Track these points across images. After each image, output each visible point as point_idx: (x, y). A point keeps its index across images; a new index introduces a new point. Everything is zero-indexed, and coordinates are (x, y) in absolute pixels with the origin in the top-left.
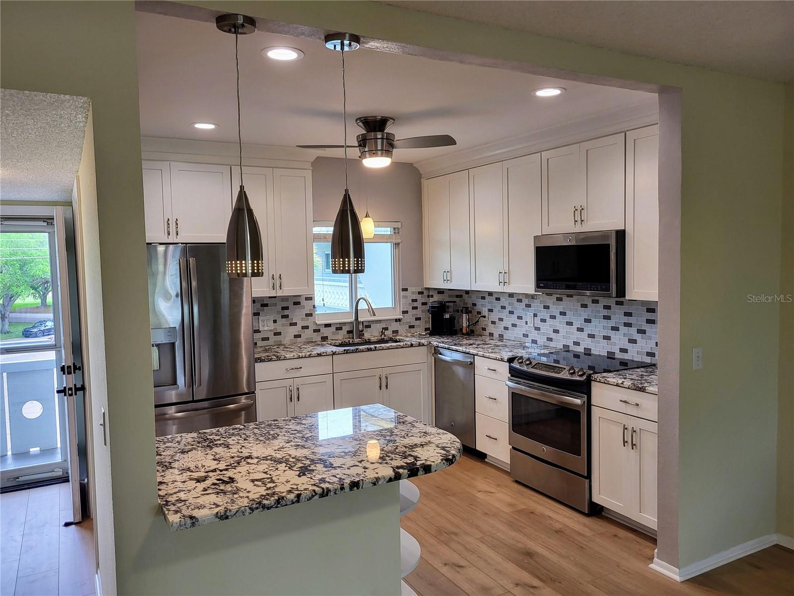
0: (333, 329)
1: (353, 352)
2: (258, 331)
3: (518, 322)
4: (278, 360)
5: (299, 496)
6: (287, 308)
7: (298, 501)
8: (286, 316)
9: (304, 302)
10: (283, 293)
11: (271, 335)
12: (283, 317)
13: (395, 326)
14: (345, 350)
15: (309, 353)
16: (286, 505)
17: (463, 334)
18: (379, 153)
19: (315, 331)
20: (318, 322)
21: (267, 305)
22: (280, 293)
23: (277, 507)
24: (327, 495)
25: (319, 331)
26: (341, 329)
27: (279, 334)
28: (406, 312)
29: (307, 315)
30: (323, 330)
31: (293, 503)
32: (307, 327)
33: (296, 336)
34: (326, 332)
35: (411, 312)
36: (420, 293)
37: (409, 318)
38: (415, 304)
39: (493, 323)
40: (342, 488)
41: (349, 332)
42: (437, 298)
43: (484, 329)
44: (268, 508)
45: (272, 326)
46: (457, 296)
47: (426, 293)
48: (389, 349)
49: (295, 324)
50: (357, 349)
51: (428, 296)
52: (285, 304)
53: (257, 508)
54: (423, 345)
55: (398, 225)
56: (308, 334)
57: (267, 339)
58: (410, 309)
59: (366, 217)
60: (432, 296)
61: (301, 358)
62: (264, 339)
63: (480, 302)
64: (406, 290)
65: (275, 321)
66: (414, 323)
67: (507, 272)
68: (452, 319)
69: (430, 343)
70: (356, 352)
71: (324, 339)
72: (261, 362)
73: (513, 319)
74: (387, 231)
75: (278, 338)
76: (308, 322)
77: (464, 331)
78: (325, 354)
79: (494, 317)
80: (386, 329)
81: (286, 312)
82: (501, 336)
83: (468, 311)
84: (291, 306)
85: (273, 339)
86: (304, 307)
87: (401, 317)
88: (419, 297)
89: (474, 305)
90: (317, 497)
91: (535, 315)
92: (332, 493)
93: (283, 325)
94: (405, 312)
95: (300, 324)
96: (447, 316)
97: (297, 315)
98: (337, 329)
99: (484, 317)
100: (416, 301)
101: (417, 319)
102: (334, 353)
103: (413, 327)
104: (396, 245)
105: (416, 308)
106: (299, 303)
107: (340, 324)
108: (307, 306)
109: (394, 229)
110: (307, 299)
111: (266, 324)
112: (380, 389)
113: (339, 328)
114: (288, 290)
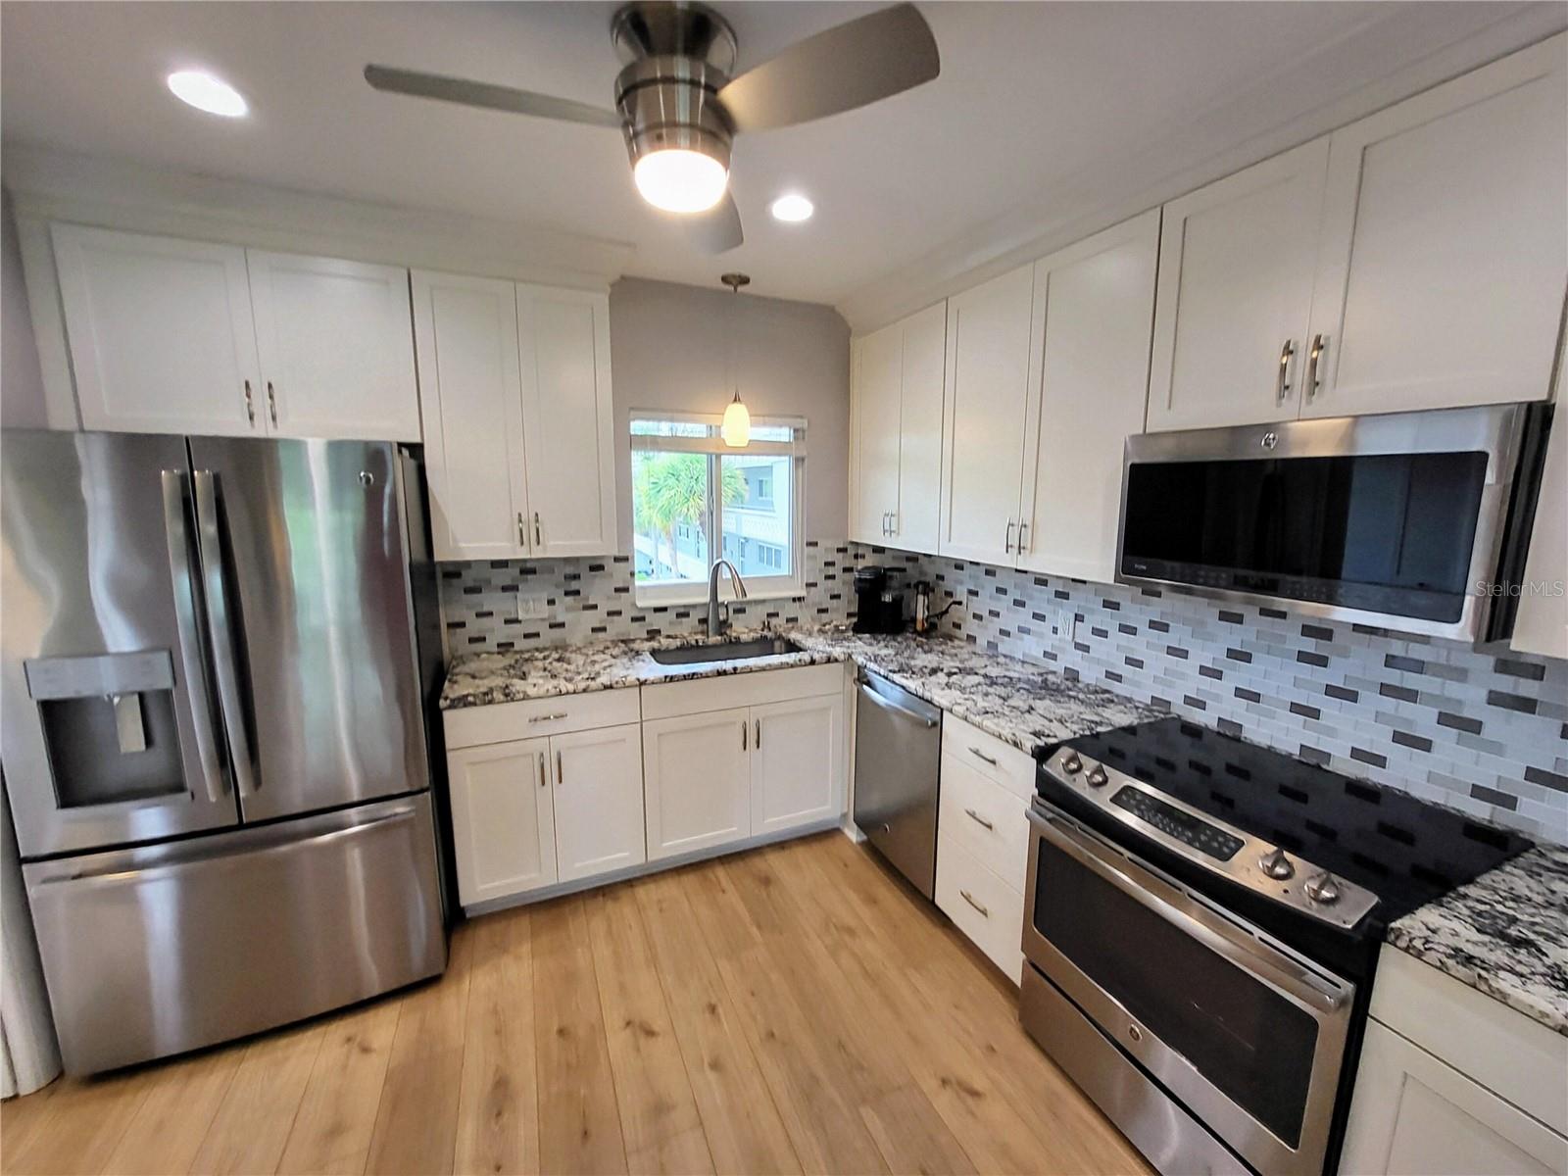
0: (671, 615)
1: (684, 680)
2: (516, 621)
3: (1035, 625)
6: (576, 577)
8: (576, 593)
9: (610, 565)
10: (543, 553)
11: (543, 629)
12: (568, 593)
13: (792, 610)
14: (666, 677)
17: (915, 631)
19: (634, 619)
20: (640, 604)
21: (533, 571)
22: (538, 553)
25: (643, 619)
26: (687, 615)
27: (561, 625)
28: (815, 585)
29: (618, 590)
30: (651, 617)
32: (618, 613)
33: (595, 630)
34: (656, 621)
35: (822, 584)
36: (839, 550)
37: (819, 596)
38: (831, 571)
39: (978, 617)
41: (703, 621)
42: (870, 560)
43: (958, 626)
45: (545, 611)
46: (908, 559)
47: (851, 551)
49: (595, 607)
51: (856, 556)
52: (570, 570)
54: (836, 661)
55: (804, 424)
56: (621, 626)
57: (536, 635)
58: (820, 580)
59: (735, 400)
60: (863, 557)
61: (568, 693)
62: (528, 636)
63: (951, 574)
64: (816, 544)
65: (551, 602)
66: (828, 603)
67: (1028, 522)
68: (898, 602)
69: (850, 655)
70: (692, 679)
71: (653, 634)
72: (466, 706)
73: (1024, 617)
74: (784, 434)
75: (557, 632)
76: (621, 602)
77: (919, 627)
78: (622, 684)
79: (981, 605)
80: (776, 615)
81: (574, 585)
82: (992, 645)
83: (927, 589)
84: (585, 573)
85: (548, 636)
86: (610, 575)
87: (802, 593)
88: (838, 558)
89: (941, 578)
91: (1079, 618)
93: (568, 609)
94: (809, 585)
95: (604, 607)
96: (887, 598)
97: (598, 590)
98: (679, 615)
99: (960, 604)
100: (832, 564)
101: (833, 597)
102: (642, 683)
103: (825, 611)
104: (799, 461)
105: (832, 577)
106: (601, 568)
107: (685, 606)
108: (617, 574)
109: (796, 431)
110: (617, 559)
111: (532, 607)
112: (745, 748)
113: (683, 615)
114: (556, 545)
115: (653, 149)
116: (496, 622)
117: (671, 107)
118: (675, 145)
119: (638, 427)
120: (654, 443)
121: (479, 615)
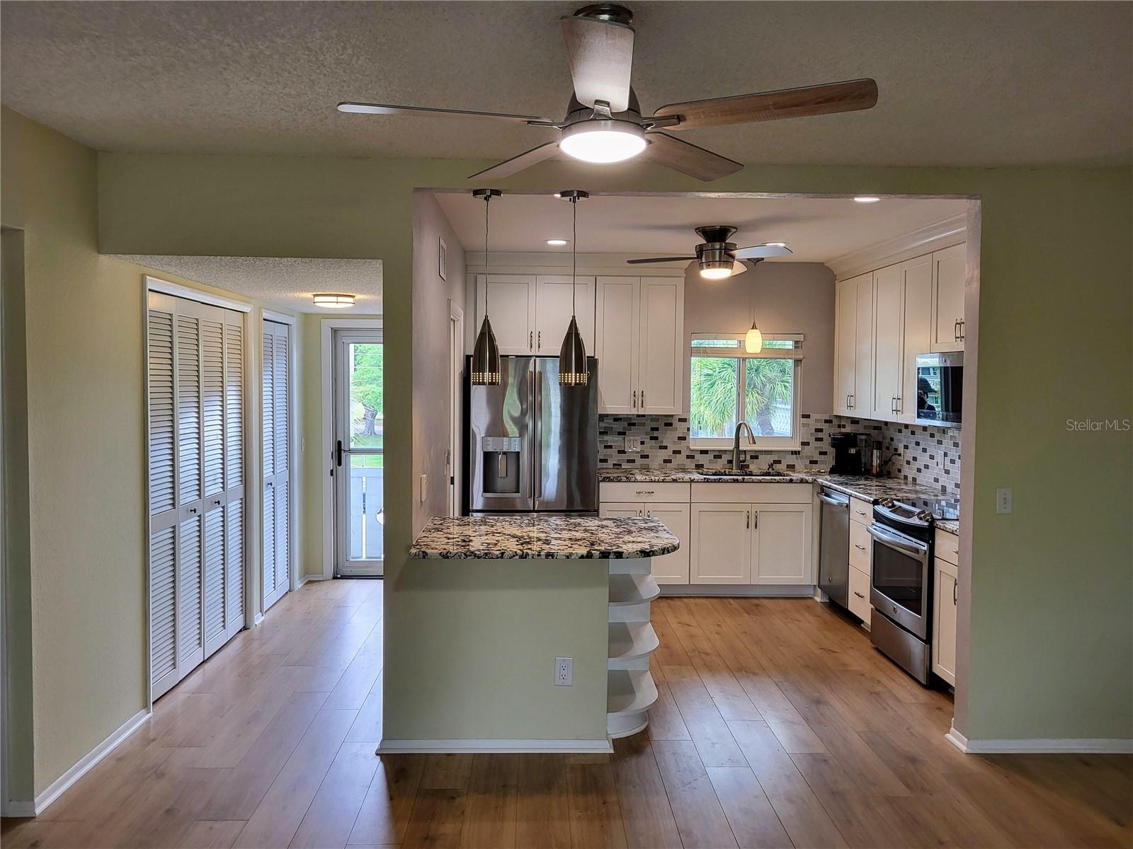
0: (710, 456)
1: (715, 482)
2: (624, 452)
3: (930, 462)
4: (627, 482)
5: (503, 553)
6: (657, 429)
7: (502, 557)
8: (656, 438)
9: (676, 423)
10: (645, 411)
11: (637, 458)
12: (652, 438)
13: (791, 460)
14: (705, 479)
15: (663, 478)
16: (492, 558)
17: (873, 475)
18: (718, 264)
19: (688, 457)
20: (692, 448)
21: (634, 424)
22: (642, 412)
23: (485, 558)
24: (526, 557)
25: (693, 457)
26: (720, 457)
27: (647, 457)
28: (807, 444)
29: (680, 438)
30: (698, 456)
31: (498, 558)
32: (679, 452)
33: (665, 461)
34: (701, 459)
35: (814, 444)
36: (826, 421)
37: (812, 451)
38: (820, 435)
39: (908, 463)
40: (539, 555)
41: (730, 462)
42: (848, 429)
43: (900, 471)
44: (479, 558)
45: (639, 447)
46: (875, 428)
47: (835, 422)
48: (761, 482)
49: (666, 448)
50: (720, 479)
51: (839, 426)
52: (654, 425)
53: (470, 556)
54: (807, 482)
55: (801, 338)
56: (680, 459)
57: (633, 461)
58: (812, 440)
59: (753, 328)
60: (844, 426)
61: (655, 482)
62: (629, 461)
63: (897, 436)
64: (808, 416)
65: (642, 443)
66: (816, 457)
67: (901, 398)
68: (858, 454)
69: (815, 480)
70: (719, 482)
71: (699, 467)
72: (609, 481)
73: (926, 458)
74: (789, 345)
75: (645, 461)
76: (681, 446)
77: (874, 472)
78: (681, 480)
79: (909, 455)
80: (779, 462)
81: (655, 434)
82: (914, 479)
83: (879, 445)
84: (662, 427)
85: (639, 461)
86: (676, 429)
87: (799, 449)
88: (825, 426)
89: (892, 439)
90: (517, 557)
91: (946, 455)
92: (530, 557)
93: (651, 447)
94: (804, 444)
95: (671, 448)
96: (853, 451)
97: (669, 438)
98: (715, 457)
99: (900, 455)
100: (821, 430)
101: (821, 453)
102: (692, 481)
103: (815, 462)
104: (797, 362)
105: (821, 440)
106: (671, 425)
107: (719, 451)
108: (680, 429)
109: (796, 342)
110: (680, 420)
111: (633, 446)
112: (748, 527)
113: (718, 457)
114: (652, 408)
115: (707, 268)
116: (613, 452)
117: (714, 256)
118: (714, 267)
119: (695, 343)
120: (705, 352)
121: (606, 447)
